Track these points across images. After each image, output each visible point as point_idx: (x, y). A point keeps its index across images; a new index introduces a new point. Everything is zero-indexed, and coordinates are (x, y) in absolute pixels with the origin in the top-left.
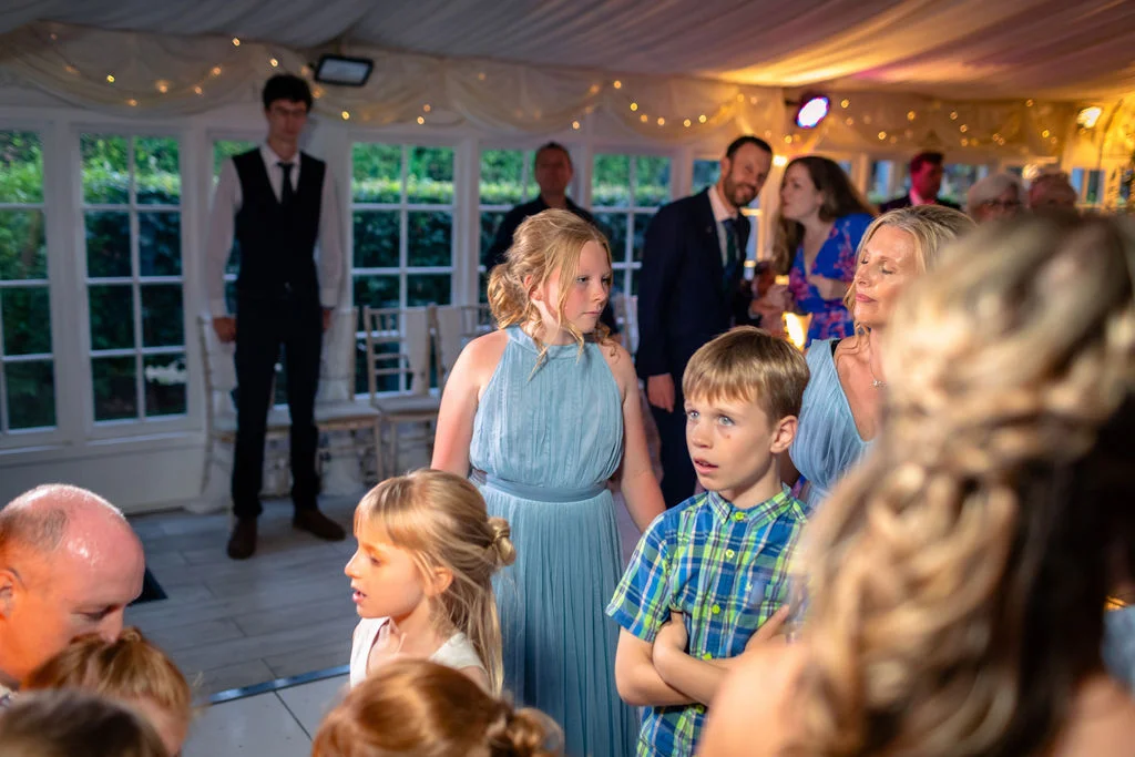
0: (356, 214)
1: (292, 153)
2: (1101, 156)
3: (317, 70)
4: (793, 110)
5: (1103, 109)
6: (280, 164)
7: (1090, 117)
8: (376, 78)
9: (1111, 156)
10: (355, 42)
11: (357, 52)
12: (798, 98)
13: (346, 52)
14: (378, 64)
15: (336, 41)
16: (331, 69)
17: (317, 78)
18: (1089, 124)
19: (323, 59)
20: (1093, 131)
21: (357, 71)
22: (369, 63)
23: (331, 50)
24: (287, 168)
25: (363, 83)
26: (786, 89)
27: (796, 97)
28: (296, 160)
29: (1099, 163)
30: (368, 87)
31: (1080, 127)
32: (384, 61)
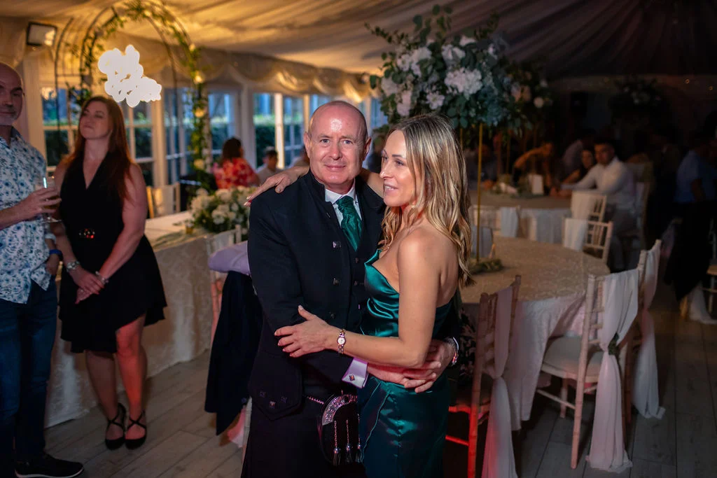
5: (57, 28)
18: (48, 44)
20: (49, 49)
29: (56, 82)
31: (31, 45)
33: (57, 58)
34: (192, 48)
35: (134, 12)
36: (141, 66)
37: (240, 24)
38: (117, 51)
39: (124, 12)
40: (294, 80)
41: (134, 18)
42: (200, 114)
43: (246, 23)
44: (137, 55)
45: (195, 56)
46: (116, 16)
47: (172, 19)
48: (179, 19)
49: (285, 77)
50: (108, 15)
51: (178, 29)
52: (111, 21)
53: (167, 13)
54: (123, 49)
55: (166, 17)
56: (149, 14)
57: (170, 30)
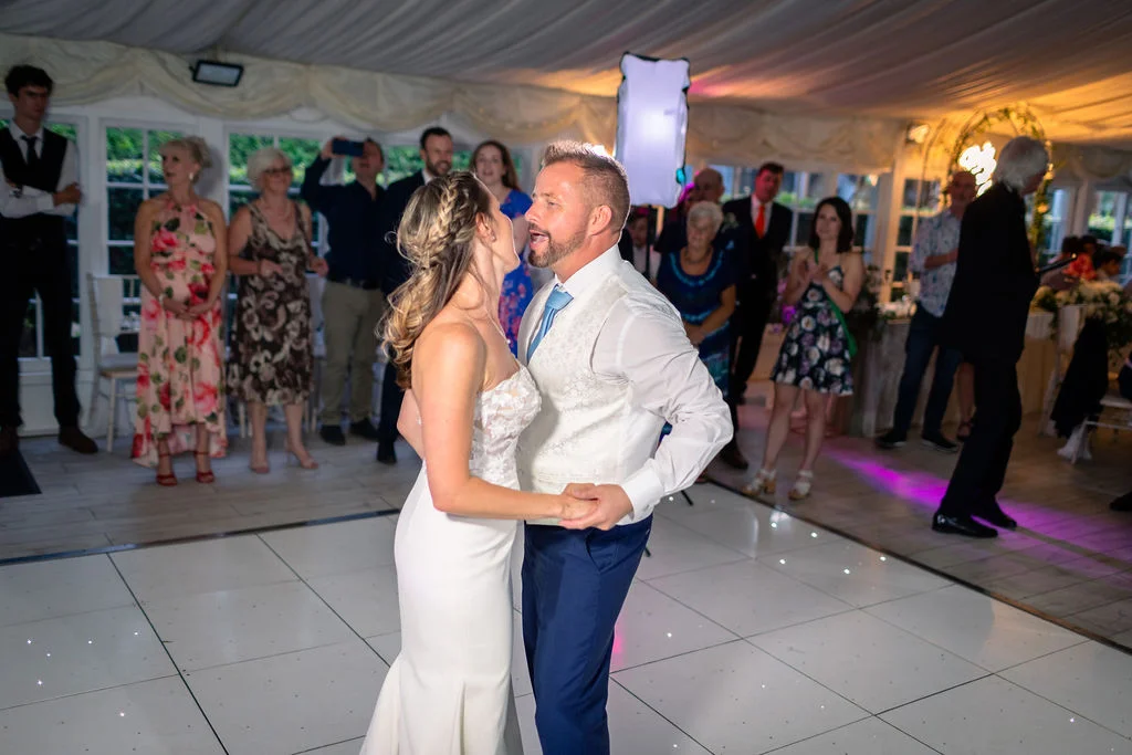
0: (233, 194)
2: (925, 168)
3: (195, 71)
5: (930, 128)
7: (919, 134)
8: (248, 79)
9: (934, 167)
10: (227, 50)
11: (232, 58)
13: (223, 58)
14: (248, 70)
15: (213, 46)
16: (207, 71)
17: (195, 79)
18: (919, 140)
19: (201, 62)
20: (920, 146)
21: (232, 74)
22: (240, 68)
23: (205, 57)
24: (31, 141)
25: (236, 84)
29: (924, 174)
30: (239, 89)
31: (909, 142)
32: (254, 66)
33: (927, 154)
35: (1002, 115)
37: (1101, 123)
38: (977, 148)
39: (994, 115)
41: (1000, 119)
42: (1042, 209)
43: (1107, 122)
44: (993, 151)
46: (986, 118)
47: (1034, 119)
48: (1040, 119)
50: (980, 117)
51: (1037, 128)
52: (981, 123)
53: (1029, 113)
54: (981, 146)
55: (1028, 117)
56: (1013, 116)
57: (1029, 129)
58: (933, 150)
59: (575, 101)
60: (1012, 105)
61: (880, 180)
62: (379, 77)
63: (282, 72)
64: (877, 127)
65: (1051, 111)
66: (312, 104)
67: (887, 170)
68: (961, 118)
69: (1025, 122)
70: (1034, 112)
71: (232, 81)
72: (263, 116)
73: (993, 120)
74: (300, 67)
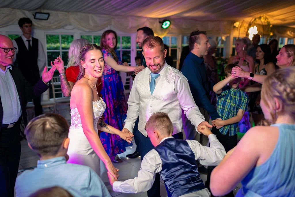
0: (48, 52)
1: (30, 37)
2: (239, 34)
3: (35, 16)
4: (161, 24)
5: (240, 22)
6: (27, 40)
7: (237, 24)
8: (51, 18)
9: (242, 34)
10: (44, 9)
11: (45, 11)
12: (162, 21)
13: (43, 11)
14: (51, 14)
15: (40, 8)
16: (38, 16)
17: (35, 18)
18: (237, 26)
19: (36, 13)
20: (237, 28)
21: (47, 16)
22: (49, 14)
23: (38, 11)
24: (29, 41)
26: (159, 19)
27: (161, 21)
28: (31, 39)
29: (239, 36)
30: (49, 20)
31: (235, 27)
32: (52, 13)
33: (240, 30)
34: (271, 26)
35: (259, 18)
36: (257, 31)
37: (285, 19)
38: (252, 27)
39: (257, 18)
40: (293, 33)
43: (287, 19)
44: (257, 28)
45: (271, 28)
46: (255, 19)
47: (267, 19)
48: (269, 19)
49: (290, 33)
50: (253, 19)
52: (254, 21)
55: (266, 18)
56: (262, 18)
57: (266, 21)
58: (241, 29)
59: (145, 20)
60: (261, 16)
61: (226, 38)
62: (89, 15)
63: (61, 15)
64: (225, 23)
65: (272, 16)
66: (70, 25)
67: (228, 35)
68: (248, 19)
69: (265, 20)
70: (267, 17)
71: (46, 18)
72: (56, 28)
73: (257, 20)
74: (67, 13)
